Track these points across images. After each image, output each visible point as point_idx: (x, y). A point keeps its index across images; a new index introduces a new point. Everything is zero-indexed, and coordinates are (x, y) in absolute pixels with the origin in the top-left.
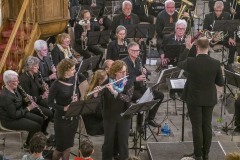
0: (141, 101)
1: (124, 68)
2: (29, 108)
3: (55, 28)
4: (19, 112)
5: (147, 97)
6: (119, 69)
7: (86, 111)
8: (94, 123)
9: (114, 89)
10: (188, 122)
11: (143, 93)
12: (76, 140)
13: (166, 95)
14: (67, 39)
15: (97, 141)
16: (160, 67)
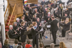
0: (40, 31)
1: (36, 23)
2: (15, 34)
3: (20, 15)
4: (13, 35)
5: (42, 30)
6: (35, 24)
7: (28, 33)
9: (34, 28)
10: (51, 35)
11: (41, 29)
12: (26, 40)
13: (46, 29)
14: (23, 17)
15: (31, 40)
16: (44, 23)
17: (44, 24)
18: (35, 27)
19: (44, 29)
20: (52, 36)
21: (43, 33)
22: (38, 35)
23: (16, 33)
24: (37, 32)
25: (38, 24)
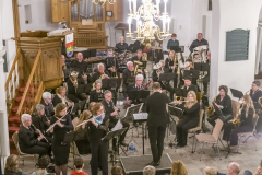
0: (114, 129)
1: (102, 108)
2: (39, 139)
3: (54, 84)
4: (32, 142)
5: (119, 126)
6: (98, 108)
7: (77, 138)
8: (84, 146)
9: (96, 122)
10: (147, 141)
12: (71, 158)
13: (131, 124)
15: (87, 158)
16: (126, 106)
17: (125, 108)
18: (99, 119)
19: (126, 125)
20: (148, 146)
21: (122, 137)
22: (107, 141)
23: (41, 137)
24: (104, 133)
25: (109, 110)
